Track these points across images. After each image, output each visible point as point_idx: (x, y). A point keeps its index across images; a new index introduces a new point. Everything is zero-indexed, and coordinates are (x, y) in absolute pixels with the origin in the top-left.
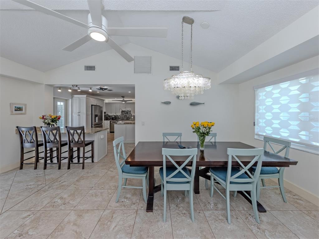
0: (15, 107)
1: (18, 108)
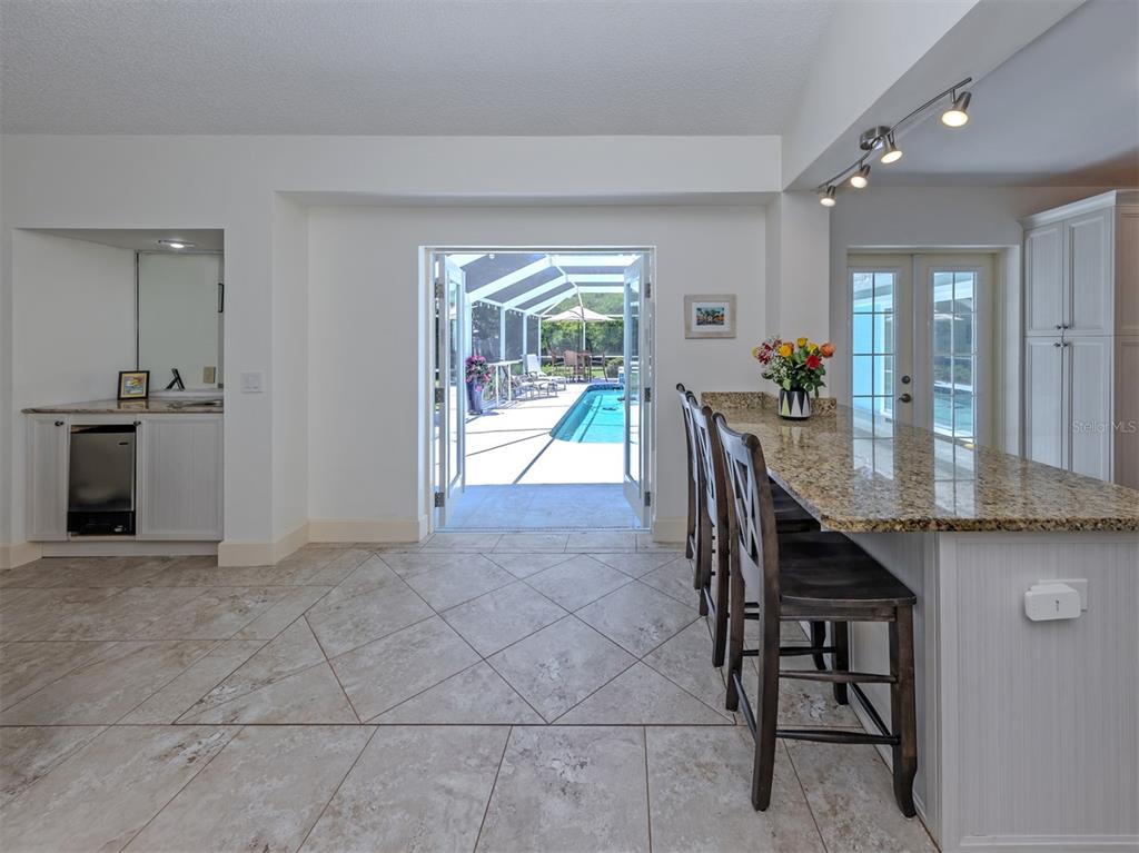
0: (699, 309)
1: (708, 313)
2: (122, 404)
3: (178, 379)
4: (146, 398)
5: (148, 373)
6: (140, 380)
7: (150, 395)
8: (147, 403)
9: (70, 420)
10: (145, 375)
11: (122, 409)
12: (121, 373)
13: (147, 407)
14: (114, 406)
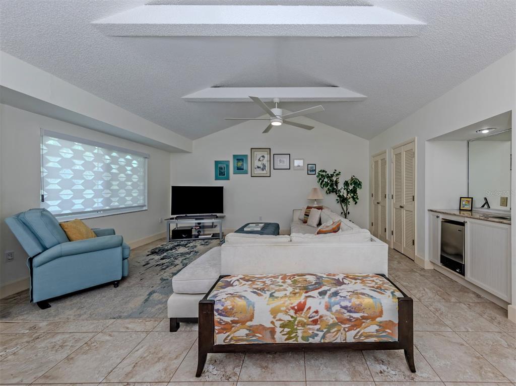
2: (462, 212)
3: (487, 203)
4: (471, 210)
5: (472, 198)
6: (468, 201)
7: (473, 209)
8: (472, 212)
9: (441, 216)
10: (471, 199)
11: (461, 215)
12: (461, 198)
13: (472, 215)
14: (457, 213)
